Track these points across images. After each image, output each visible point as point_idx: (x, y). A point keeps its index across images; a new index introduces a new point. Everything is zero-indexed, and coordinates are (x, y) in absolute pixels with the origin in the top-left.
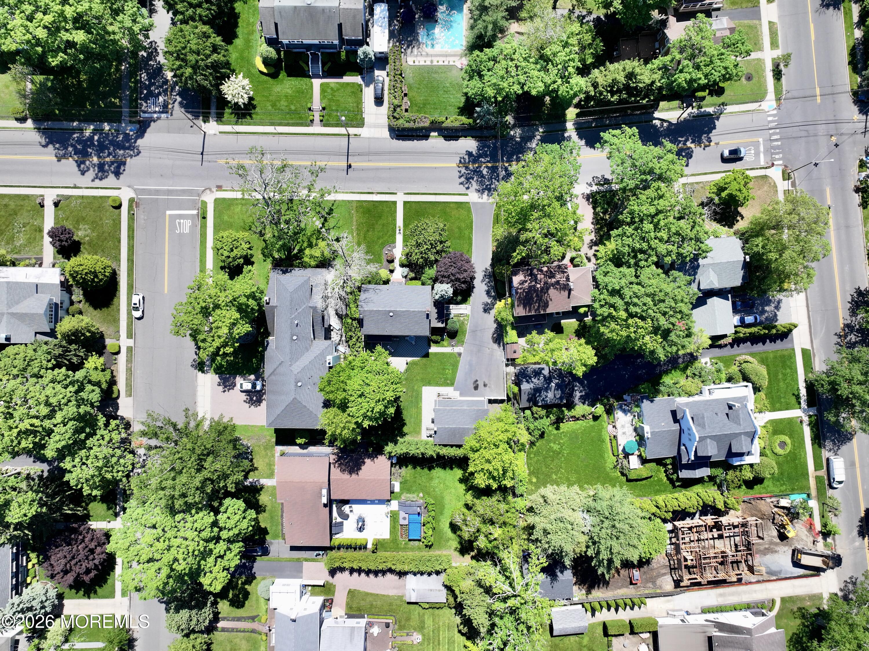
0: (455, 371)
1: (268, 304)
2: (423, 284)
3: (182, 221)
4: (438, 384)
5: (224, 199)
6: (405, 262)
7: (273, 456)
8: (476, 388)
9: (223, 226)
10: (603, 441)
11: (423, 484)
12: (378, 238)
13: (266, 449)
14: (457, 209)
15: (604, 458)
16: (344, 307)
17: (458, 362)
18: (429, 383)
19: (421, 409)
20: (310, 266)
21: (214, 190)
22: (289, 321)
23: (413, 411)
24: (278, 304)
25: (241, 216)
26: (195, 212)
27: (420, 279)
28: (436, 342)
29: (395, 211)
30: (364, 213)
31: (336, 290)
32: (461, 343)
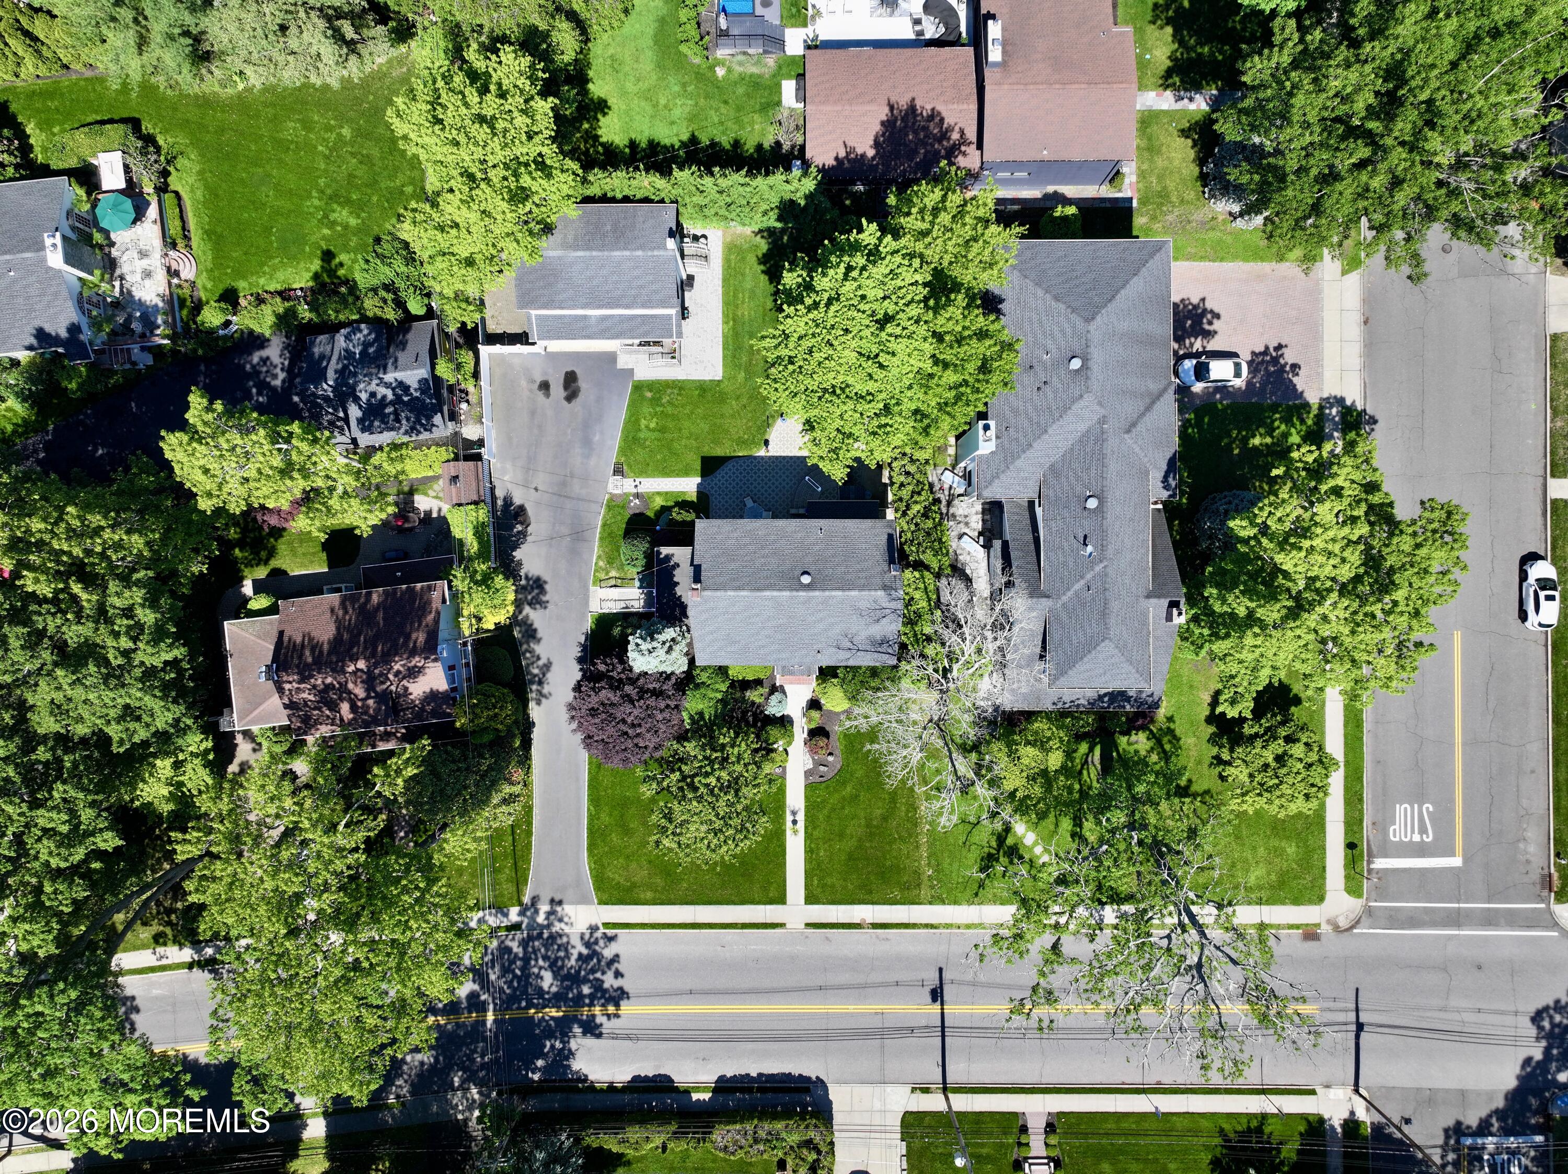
0: (632, 423)
1: (1174, 604)
2: (722, 671)
3: (1417, 838)
4: (679, 386)
5: (1296, 902)
6: (774, 732)
7: (1142, 175)
8: (570, 379)
9: (1300, 825)
10: (209, 234)
11: (714, 104)
12: (855, 798)
13: (1164, 195)
14: (634, 886)
15: (206, 187)
16: (946, 597)
17: (623, 451)
18: (704, 389)
19: (725, 315)
20: (1048, 715)
21: (1325, 929)
22: (1110, 552)
23: (746, 311)
24: (1144, 603)
25: (1248, 854)
26: (1380, 863)
27: (733, 684)
28: (684, 505)
29: (808, 875)
30: (897, 869)
31: (969, 648)
32: (615, 504)
